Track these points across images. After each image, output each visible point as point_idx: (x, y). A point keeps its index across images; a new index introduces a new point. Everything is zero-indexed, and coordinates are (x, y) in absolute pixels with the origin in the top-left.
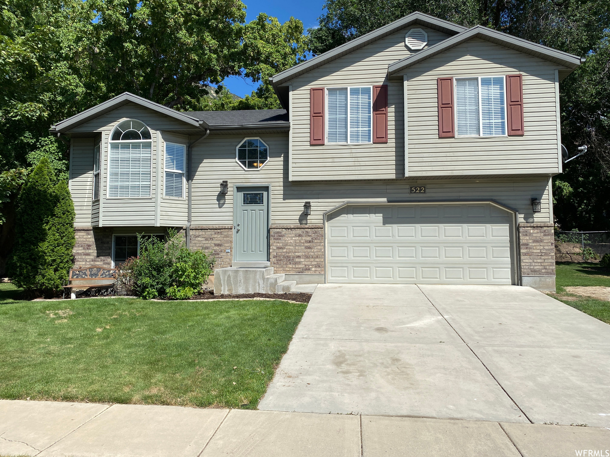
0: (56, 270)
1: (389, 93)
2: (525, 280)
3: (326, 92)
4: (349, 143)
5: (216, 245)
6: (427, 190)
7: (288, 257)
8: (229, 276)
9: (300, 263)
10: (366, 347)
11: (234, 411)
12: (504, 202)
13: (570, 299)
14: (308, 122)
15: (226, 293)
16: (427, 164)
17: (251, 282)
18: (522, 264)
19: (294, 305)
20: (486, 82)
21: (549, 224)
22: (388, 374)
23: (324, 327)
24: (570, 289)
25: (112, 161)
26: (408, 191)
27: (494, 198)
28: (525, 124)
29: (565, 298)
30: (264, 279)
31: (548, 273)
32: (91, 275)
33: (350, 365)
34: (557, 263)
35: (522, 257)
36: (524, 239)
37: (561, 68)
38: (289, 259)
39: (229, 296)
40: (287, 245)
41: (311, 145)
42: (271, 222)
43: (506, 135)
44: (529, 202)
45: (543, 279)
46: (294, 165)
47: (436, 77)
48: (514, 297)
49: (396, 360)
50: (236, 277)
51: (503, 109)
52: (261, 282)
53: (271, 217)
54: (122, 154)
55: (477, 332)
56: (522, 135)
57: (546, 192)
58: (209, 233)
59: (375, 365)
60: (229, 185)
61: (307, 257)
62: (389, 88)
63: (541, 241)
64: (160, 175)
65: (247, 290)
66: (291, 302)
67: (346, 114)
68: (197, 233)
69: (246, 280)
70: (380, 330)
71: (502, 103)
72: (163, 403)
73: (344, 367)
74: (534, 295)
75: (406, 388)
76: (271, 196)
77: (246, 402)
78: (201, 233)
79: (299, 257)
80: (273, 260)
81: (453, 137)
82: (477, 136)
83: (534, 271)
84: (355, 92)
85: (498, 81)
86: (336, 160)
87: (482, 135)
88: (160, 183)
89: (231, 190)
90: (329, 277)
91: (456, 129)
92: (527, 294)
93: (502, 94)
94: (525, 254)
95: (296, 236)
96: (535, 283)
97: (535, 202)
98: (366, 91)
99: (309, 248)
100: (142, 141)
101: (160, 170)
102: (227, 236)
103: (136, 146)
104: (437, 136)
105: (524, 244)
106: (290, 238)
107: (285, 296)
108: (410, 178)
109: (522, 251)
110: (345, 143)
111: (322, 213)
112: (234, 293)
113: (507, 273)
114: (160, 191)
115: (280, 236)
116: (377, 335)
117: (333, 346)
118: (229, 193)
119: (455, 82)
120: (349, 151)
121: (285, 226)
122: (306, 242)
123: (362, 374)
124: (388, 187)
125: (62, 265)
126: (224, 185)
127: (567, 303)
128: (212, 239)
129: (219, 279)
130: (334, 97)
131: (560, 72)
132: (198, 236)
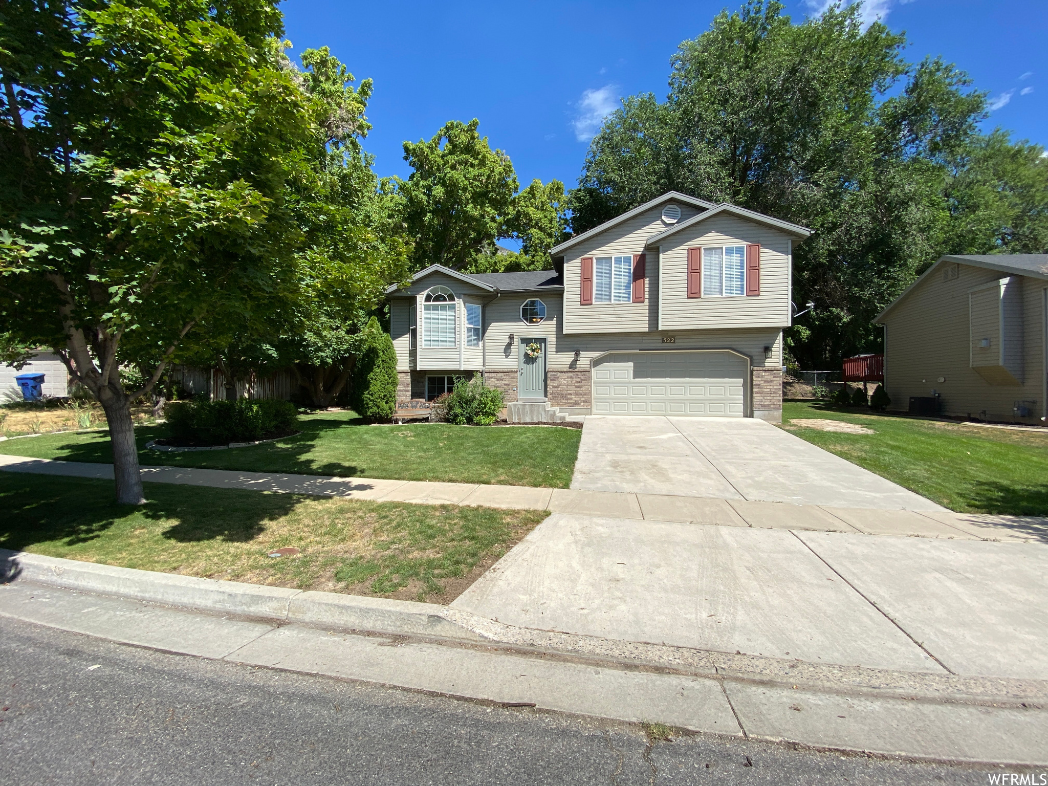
0: (387, 403)
1: (647, 260)
2: (756, 413)
3: (594, 261)
4: (613, 302)
5: (505, 384)
6: (676, 341)
7: (562, 394)
8: (518, 409)
9: (571, 399)
10: (633, 458)
11: (556, 490)
12: (741, 350)
13: (792, 428)
14: (579, 285)
15: (517, 421)
16: (677, 320)
17: (535, 413)
18: (754, 400)
19: (572, 431)
20: (730, 251)
21: (778, 368)
22: (650, 473)
23: (599, 445)
24: (794, 421)
25: (426, 319)
26: (661, 341)
27: (734, 347)
28: (761, 286)
29: (787, 428)
30: (545, 411)
31: (775, 408)
32: (412, 407)
33: (623, 468)
34: (784, 400)
35: (754, 395)
36: (756, 380)
37: (793, 238)
38: (563, 396)
39: (519, 423)
40: (561, 384)
41: (581, 305)
42: (548, 367)
43: (745, 295)
44: (762, 350)
45: (771, 413)
46: (567, 321)
47: (687, 247)
48: (746, 427)
49: (654, 466)
50: (523, 409)
51: (742, 273)
52: (543, 413)
53: (548, 363)
54: (433, 314)
55: (713, 450)
56: (758, 295)
57: (777, 342)
58: (500, 375)
59: (641, 469)
60: (515, 337)
61: (577, 394)
62: (647, 257)
63: (771, 382)
64: (463, 330)
65: (533, 420)
66: (568, 428)
67: (610, 278)
68: (491, 375)
69: (532, 412)
70: (640, 447)
71: (742, 268)
72: (511, 484)
73: (619, 469)
74: (762, 425)
75: (663, 481)
76: (548, 346)
77: (561, 485)
78: (493, 375)
79: (570, 394)
80: (549, 396)
81: (700, 297)
82: (720, 296)
83: (764, 406)
84: (618, 260)
85: (740, 250)
86: (601, 316)
87: (724, 296)
88: (463, 336)
89: (516, 341)
90: (594, 410)
91: (702, 290)
92: (757, 424)
93: (742, 261)
94: (757, 393)
95: (568, 378)
96: (764, 415)
97: (767, 349)
98: (627, 260)
99: (579, 387)
100: (448, 303)
101: (463, 326)
102: (513, 378)
103: (444, 308)
104: (686, 297)
105: (756, 385)
106: (564, 379)
107: (562, 424)
108: (663, 331)
109: (754, 390)
110: (609, 303)
111: (589, 359)
112: (522, 421)
113: (740, 407)
114: (463, 343)
115: (555, 378)
116: (639, 451)
117: (608, 457)
118: (515, 344)
119: (703, 251)
120: (613, 309)
121: (560, 370)
122: (577, 382)
123: (632, 473)
124: (644, 338)
125: (390, 399)
126: (511, 337)
127: (788, 431)
128: (502, 380)
129: (510, 411)
130: (600, 266)
131: (793, 242)
132: (491, 378)
